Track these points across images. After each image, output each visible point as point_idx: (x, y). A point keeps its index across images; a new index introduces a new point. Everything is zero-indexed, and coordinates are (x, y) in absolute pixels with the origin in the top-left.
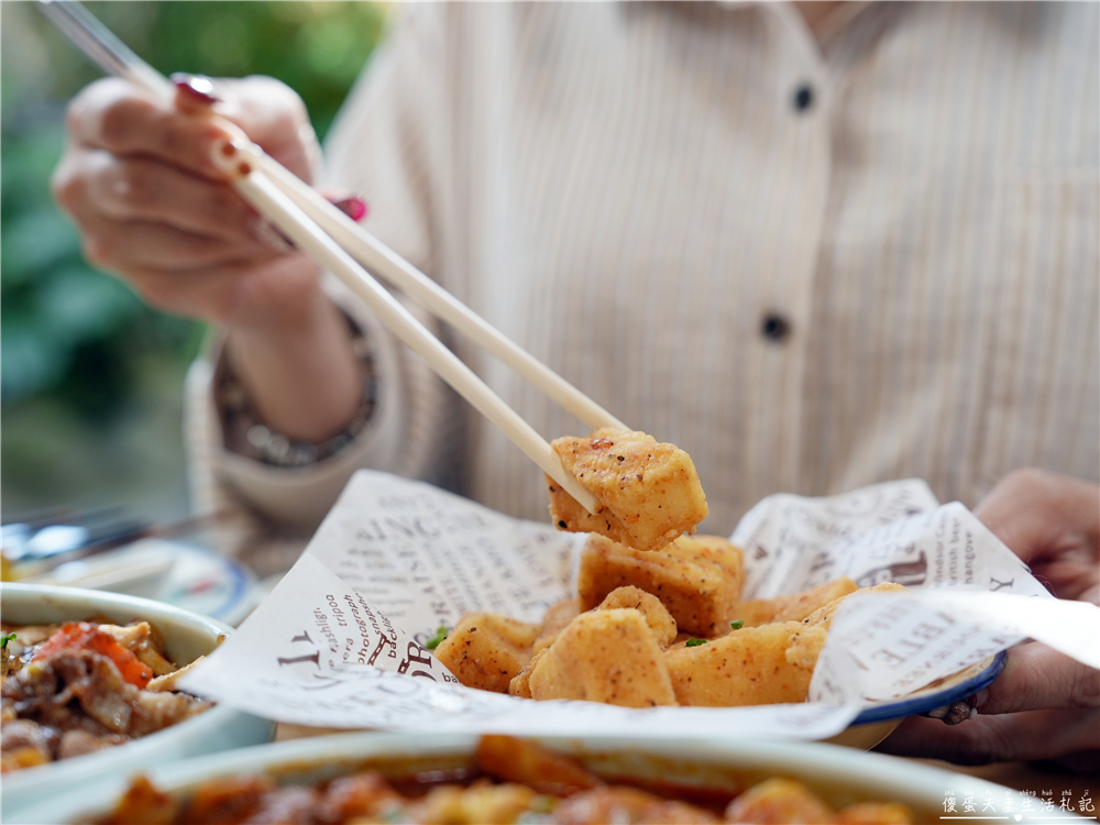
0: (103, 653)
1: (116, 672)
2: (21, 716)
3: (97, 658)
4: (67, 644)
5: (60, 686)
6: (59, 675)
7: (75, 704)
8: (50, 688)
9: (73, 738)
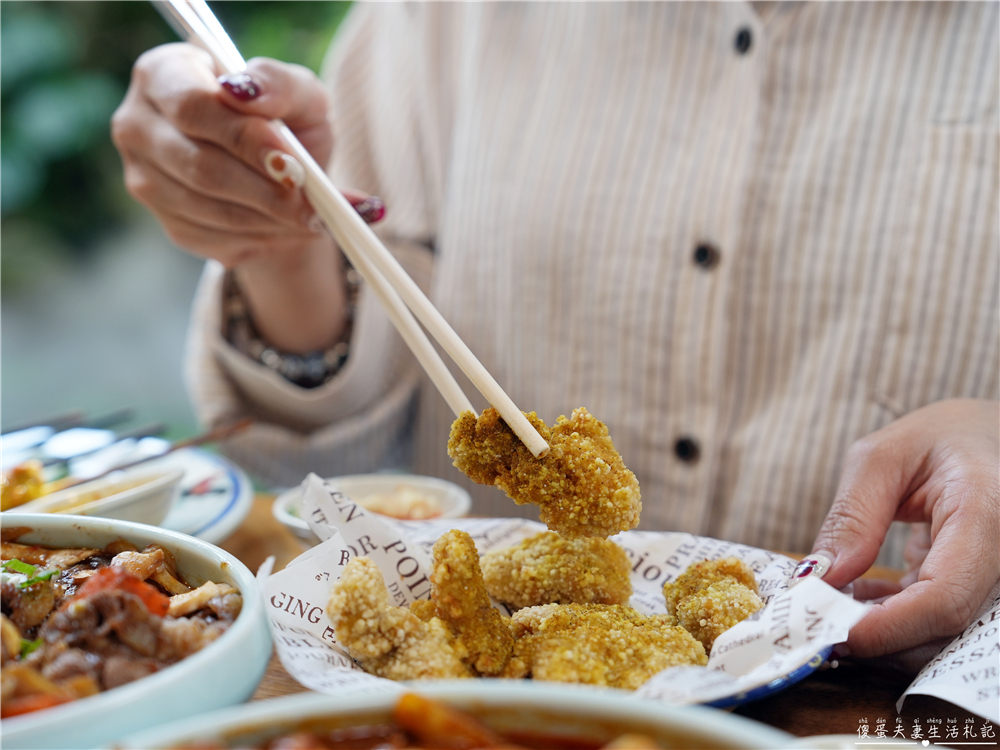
0: (133, 591)
1: (144, 608)
2: (72, 645)
3: (128, 596)
4: (103, 585)
5: (100, 621)
6: (99, 611)
7: (113, 635)
8: (91, 622)
9: (113, 665)
